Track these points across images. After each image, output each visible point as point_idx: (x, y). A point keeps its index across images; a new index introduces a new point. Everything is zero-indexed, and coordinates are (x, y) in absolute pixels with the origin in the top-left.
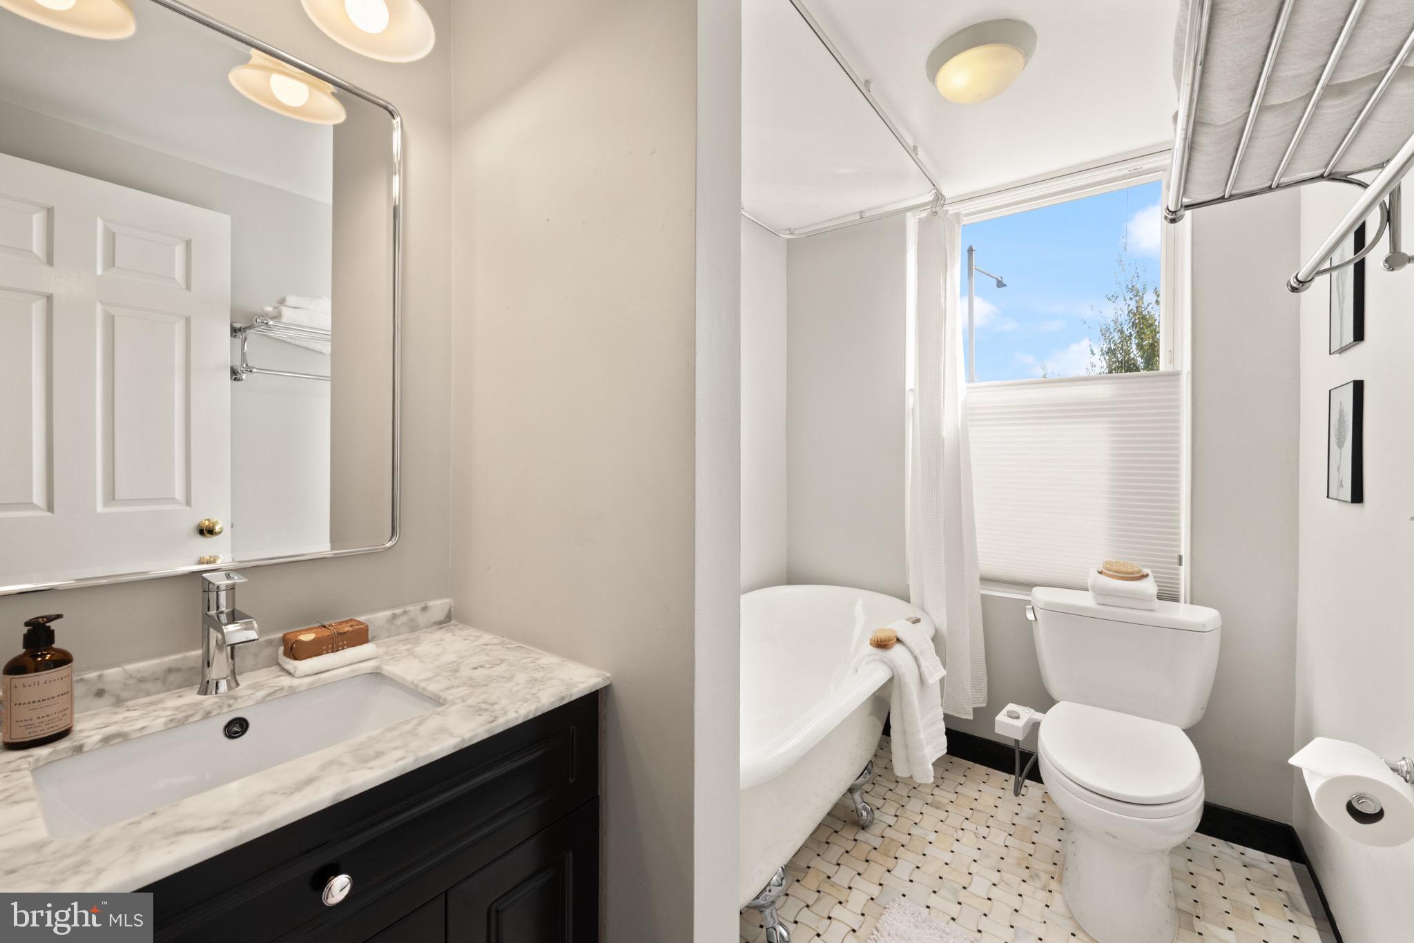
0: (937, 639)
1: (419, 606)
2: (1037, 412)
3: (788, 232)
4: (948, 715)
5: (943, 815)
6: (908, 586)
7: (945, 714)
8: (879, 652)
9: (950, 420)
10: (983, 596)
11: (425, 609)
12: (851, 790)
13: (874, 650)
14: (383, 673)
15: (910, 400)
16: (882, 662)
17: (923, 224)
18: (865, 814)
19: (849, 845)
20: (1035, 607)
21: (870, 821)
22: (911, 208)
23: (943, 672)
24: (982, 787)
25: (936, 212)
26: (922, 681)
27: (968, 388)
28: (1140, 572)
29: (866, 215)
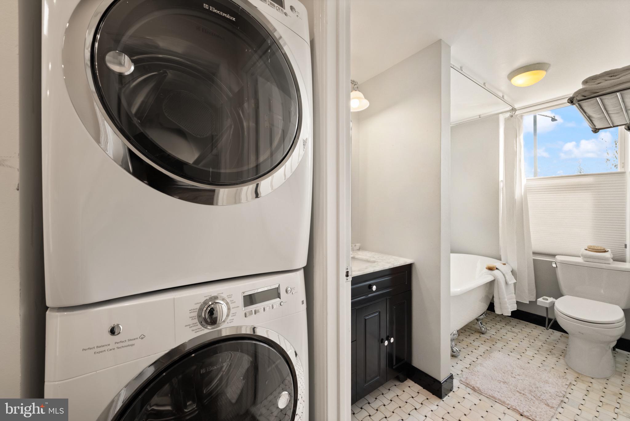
0: (513, 272)
1: (354, 245)
2: (558, 188)
4: (518, 301)
5: (516, 335)
6: (501, 255)
7: (516, 301)
8: (490, 272)
9: (519, 192)
10: (534, 259)
11: (355, 246)
12: (477, 320)
13: (487, 270)
14: (356, 257)
15: (501, 185)
16: (491, 275)
17: (506, 120)
18: (483, 329)
19: (478, 337)
20: (556, 262)
21: (485, 332)
22: (502, 113)
23: (515, 281)
24: (533, 330)
25: (512, 116)
26: (506, 283)
27: (527, 180)
28: (604, 250)
29: (482, 116)
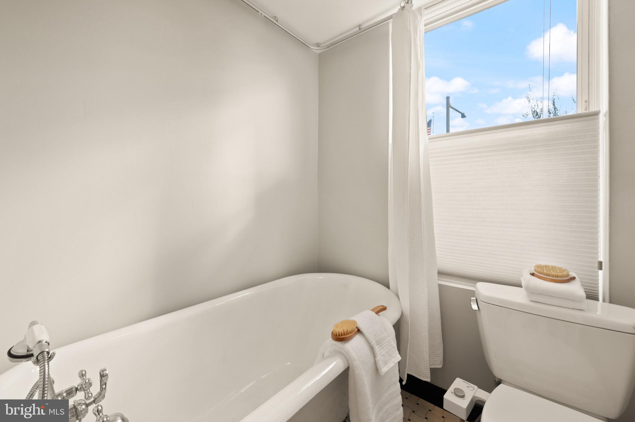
3: (316, 46)
8: (337, 345)
13: (332, 343)
16: (340, 353)
20: (478, 299)
26: (376, 369)
28: (568, 275)
29: (363, 26)
